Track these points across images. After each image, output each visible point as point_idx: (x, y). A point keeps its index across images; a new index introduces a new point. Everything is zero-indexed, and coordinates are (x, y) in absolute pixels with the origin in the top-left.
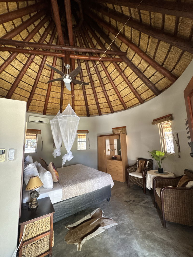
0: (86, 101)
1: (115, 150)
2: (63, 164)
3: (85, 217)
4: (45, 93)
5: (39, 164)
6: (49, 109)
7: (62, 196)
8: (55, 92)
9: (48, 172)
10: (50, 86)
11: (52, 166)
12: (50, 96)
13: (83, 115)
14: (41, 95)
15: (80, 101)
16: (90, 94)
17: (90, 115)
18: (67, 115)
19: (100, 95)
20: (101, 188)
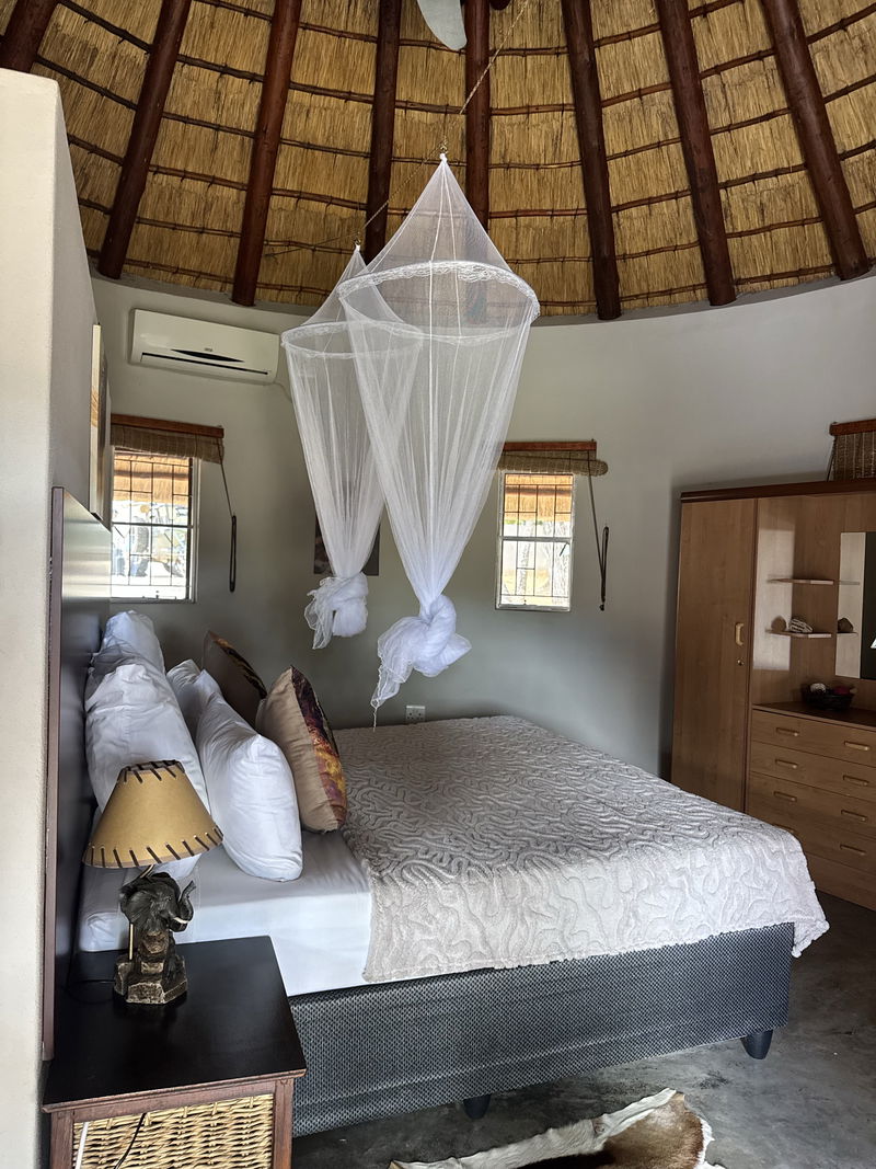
0: (594, 162)
1: (845, 627)
2: (384, 693)
3: (551, 1131)
4: (246, 109)
5: (206, 683)
6: (277, 250)
7: (372, 948)
8: (325, 92)
9: (259, 744)
10: (285, 36)
11: (291, 703)
12: (286, 134)
13: (562, 304)
14: (218, 128)
15: (537, 167)
16: (640, 94)
17: (625, 305)
18: (430, 265)
19: (733, 94)
20: (704, 937)
